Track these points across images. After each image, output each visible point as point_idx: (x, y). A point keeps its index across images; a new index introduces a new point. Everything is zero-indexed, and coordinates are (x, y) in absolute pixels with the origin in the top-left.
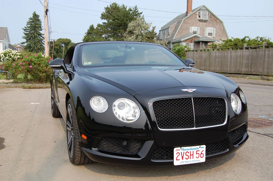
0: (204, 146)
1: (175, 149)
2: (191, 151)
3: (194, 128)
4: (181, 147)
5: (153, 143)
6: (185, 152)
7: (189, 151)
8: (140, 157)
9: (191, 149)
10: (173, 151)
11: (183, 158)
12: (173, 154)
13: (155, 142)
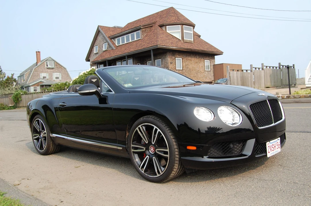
0: (279, 138)
1: (267, 143)
2: (275, 143)
3: (273, 124)
4: (269, 141)
5: (254, 141)
6: (272, 144)
7: (273, 144)
8: (247, 156)
9: (275, 142)
10: (266, 145)
11: (271, 150)
12: (266, 148)
13: (256, 140)
